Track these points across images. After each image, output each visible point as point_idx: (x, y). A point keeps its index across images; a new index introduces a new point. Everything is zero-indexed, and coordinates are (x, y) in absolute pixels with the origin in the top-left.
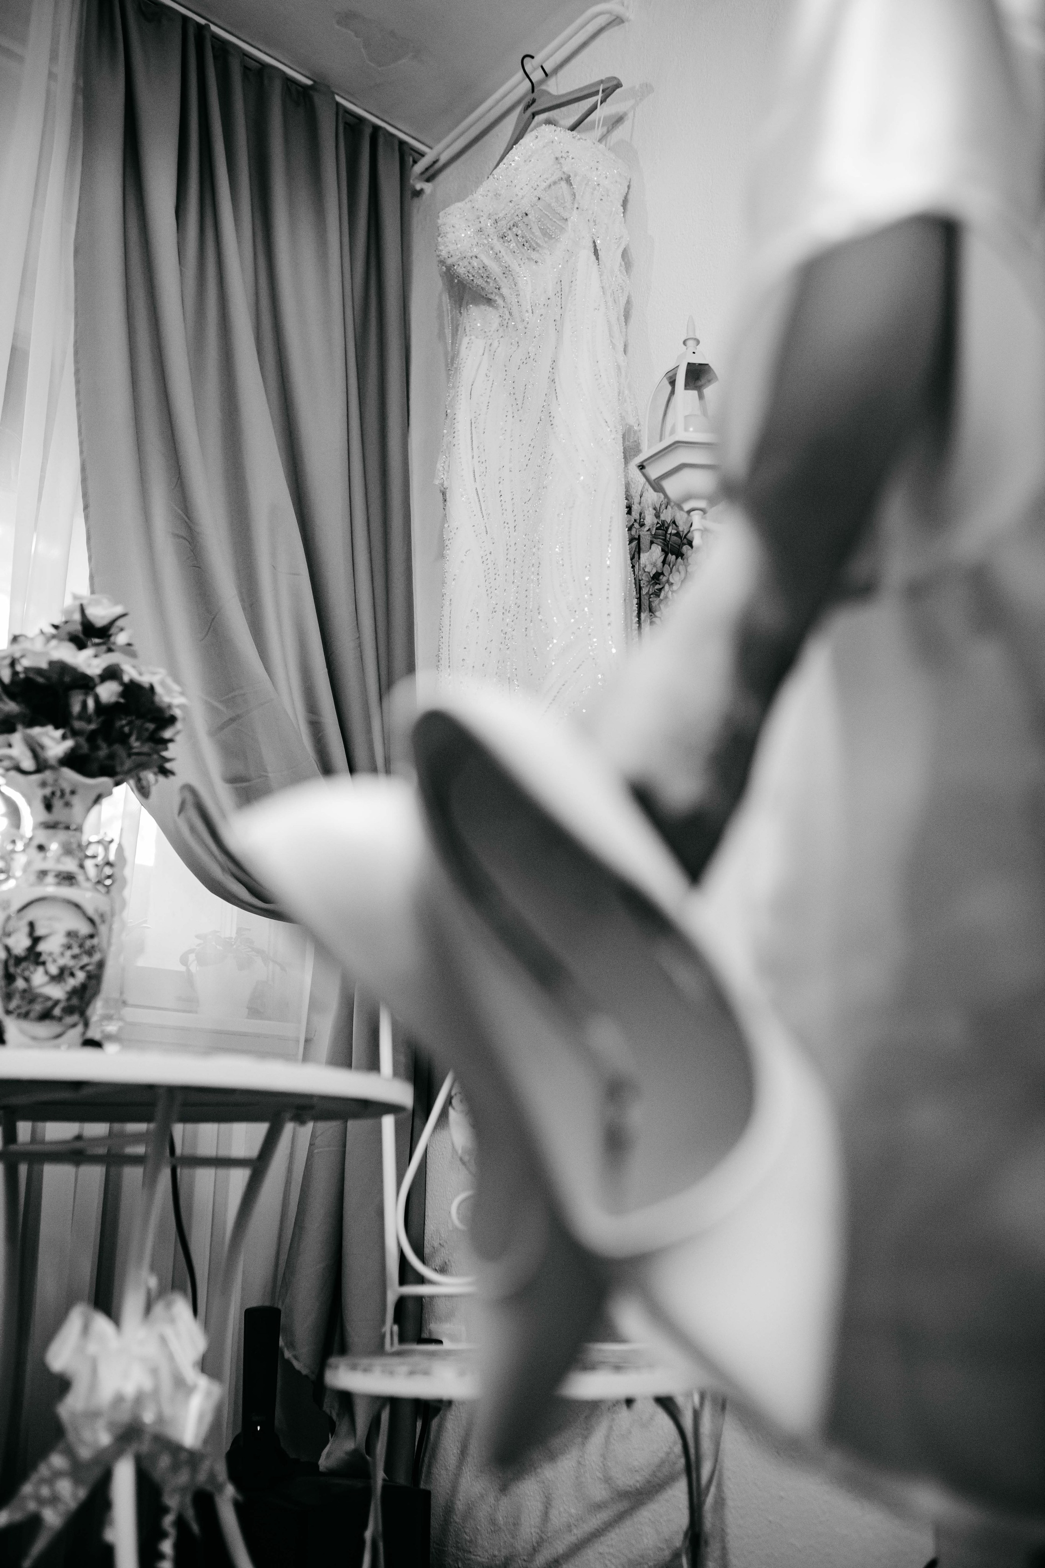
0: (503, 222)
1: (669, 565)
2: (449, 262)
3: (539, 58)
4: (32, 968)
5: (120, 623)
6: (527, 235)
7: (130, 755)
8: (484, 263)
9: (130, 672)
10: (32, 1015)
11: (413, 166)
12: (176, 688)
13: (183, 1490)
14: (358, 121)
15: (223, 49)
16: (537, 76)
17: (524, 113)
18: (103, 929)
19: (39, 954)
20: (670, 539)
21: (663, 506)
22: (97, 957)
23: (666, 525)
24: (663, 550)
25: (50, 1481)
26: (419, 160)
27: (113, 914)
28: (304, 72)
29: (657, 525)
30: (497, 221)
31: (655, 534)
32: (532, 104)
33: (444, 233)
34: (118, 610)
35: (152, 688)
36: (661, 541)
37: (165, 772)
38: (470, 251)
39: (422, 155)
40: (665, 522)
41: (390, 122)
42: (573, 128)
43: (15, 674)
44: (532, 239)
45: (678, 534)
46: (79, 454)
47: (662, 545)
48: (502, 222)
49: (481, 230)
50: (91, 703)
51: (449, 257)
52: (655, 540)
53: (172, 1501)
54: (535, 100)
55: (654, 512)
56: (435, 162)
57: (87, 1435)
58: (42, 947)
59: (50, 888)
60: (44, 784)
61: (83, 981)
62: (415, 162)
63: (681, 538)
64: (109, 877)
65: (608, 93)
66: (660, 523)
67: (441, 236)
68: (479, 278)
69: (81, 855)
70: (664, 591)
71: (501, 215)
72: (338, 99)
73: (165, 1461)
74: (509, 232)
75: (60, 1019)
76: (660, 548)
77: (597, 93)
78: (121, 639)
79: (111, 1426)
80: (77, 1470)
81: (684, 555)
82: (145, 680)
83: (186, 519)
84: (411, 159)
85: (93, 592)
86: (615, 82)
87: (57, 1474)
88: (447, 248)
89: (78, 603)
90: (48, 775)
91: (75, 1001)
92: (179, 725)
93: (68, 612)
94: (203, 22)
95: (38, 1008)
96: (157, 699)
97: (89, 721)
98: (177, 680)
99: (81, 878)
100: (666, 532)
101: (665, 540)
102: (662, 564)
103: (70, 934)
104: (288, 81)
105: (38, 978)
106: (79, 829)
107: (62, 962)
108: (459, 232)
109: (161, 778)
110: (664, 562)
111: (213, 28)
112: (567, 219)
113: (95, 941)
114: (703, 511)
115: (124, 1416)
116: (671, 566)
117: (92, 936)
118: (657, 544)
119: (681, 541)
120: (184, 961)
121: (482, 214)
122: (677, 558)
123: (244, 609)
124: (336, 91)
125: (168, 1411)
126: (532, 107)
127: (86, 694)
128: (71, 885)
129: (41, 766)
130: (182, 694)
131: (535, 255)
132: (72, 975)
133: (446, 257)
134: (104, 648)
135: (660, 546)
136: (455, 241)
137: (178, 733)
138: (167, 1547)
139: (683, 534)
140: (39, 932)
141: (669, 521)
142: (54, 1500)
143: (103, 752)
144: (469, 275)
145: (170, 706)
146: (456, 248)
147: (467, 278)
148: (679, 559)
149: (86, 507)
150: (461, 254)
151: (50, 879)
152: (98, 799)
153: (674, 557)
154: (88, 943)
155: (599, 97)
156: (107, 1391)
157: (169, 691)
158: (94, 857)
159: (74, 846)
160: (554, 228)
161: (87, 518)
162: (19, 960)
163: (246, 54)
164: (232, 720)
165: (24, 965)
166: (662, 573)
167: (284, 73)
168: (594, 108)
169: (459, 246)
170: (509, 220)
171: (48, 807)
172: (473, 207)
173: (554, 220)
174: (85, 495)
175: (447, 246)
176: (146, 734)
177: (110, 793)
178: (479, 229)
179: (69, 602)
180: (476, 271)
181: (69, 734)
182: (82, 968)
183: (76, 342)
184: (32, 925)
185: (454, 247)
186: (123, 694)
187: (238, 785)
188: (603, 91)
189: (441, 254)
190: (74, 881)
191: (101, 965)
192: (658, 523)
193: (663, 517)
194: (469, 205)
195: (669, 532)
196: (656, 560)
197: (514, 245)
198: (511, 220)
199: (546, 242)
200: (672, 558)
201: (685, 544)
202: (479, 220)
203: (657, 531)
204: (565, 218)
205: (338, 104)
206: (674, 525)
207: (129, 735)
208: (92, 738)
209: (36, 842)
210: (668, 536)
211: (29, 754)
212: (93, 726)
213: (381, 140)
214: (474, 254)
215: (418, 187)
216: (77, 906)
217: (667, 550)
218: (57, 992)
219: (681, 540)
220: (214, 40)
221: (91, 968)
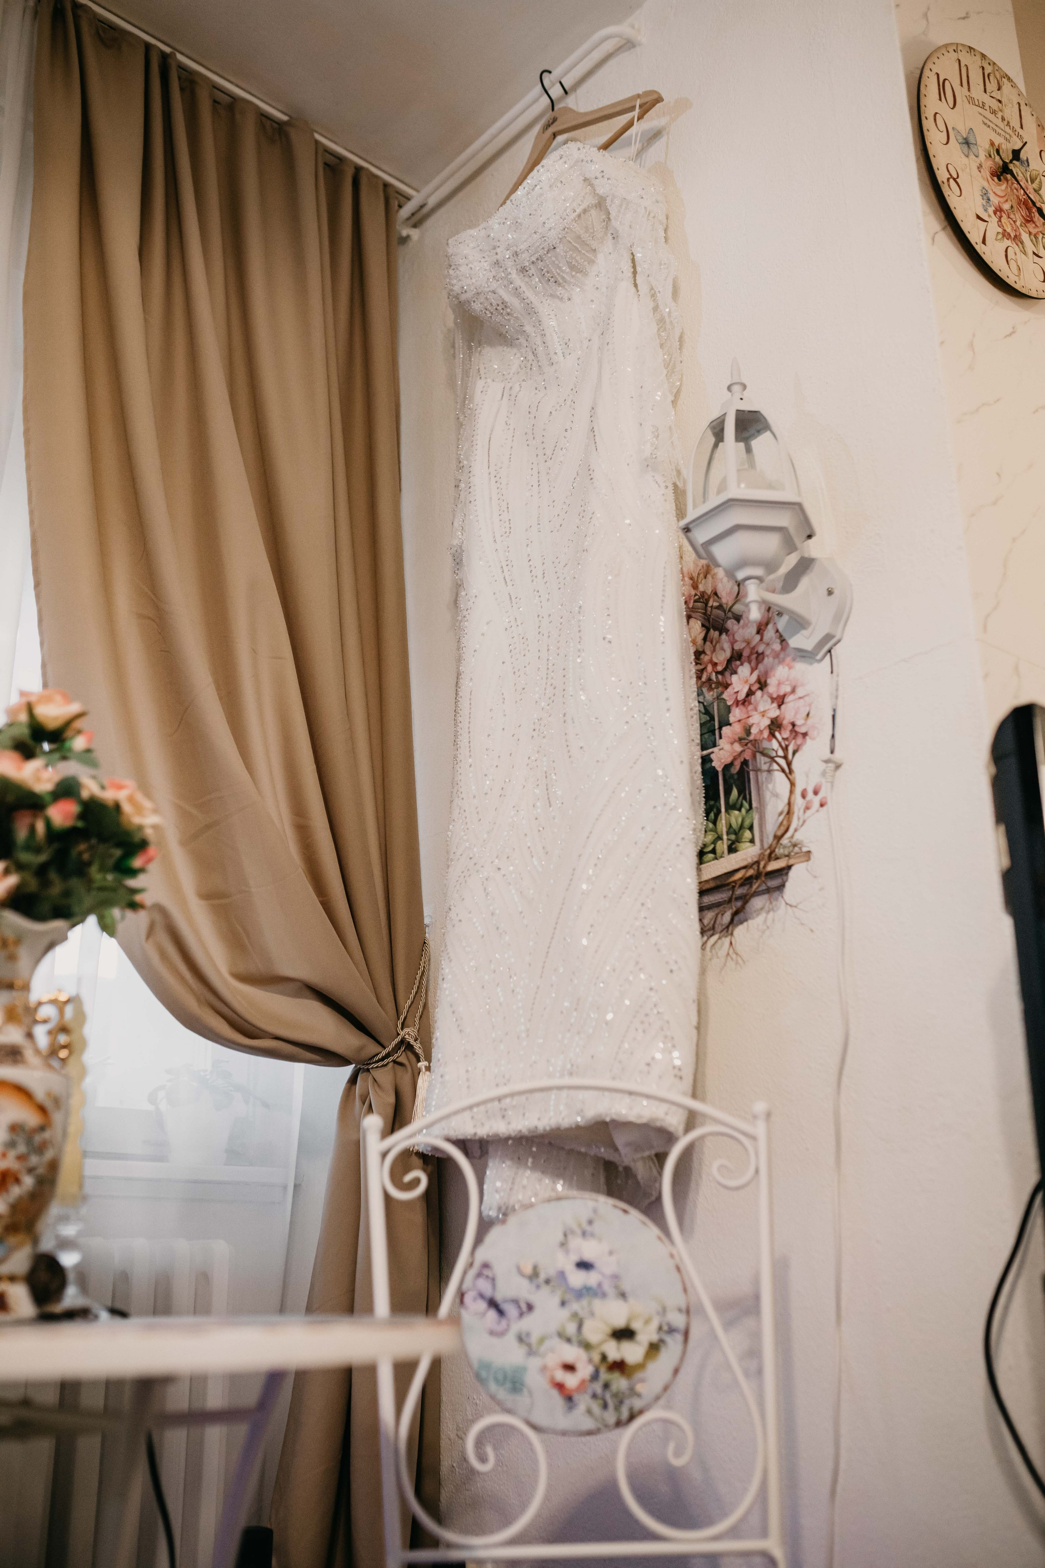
0: (525, 256)
1: (712, 643)
2: (463, 297)
3: (556, 73)
5: (78, 724)
6: (553, 270)
7: (89, 890)
8: (503, 299)
9: (90, 788)
11: (398, 211)
12: (147, 804)
14: (338, 161)
15: (190, 81)
16: (556, 92)
17: (543, 133)
18: (57, 1117)
20: (711, 613)
21: (702, 576)
22: (49, 1154)
23: (706, 597)
24: (703, 625)
26: (405, 204)
27: (69, 1096)
28: (280, 108)
29: (694, 597)
30: (518, 253)
31: (692, 608)
32: (552, 123)
33: (456, 265)
34: (74, 708)
35: (117, 807)
36: (701, 615)
37: (134, 906)
38: (486, 286)
39: (408, 198)
40: (705, 594)
41: (374, 162)
42: (606, 146)
44: (559, 274)
45: (720, 607)
46: (28, 523)
47: (703, 620)
48: (523, 256)
49: (497, 263)
50: (40, 827)
51: (462, 293)
52: (693, 615)
54: (557, 119)
55: (691, 582)
56: (422, 207)
61: (31, 1188)
62: (400, 206)
63: (724, 611)
64: (64, 1047)
65: (646, 109)
66: (699, 594)
67: (452, 268)
68: (498, 316)
69: (27, 1020)
70: (706, 671)
71: (523, 247)
72: (317, 137)
74: (532, 266)
75: (3, 1239)
76: (699, 623)
77: (633, 108)
78: (78, 743)
81: (728, 631)
82: (108, 795)
83: (153, 597)
84: (396, 203)
85: (45, 685)
86: (655, 96)
88: (460, 282)
89: (24, 700)
91: (20, 1216)
92: (152, 850)
93: (12, 712)
94: (168, 50)
96: (124, 820)
97: (38, 850)
98: (148, 795)
99: (29, 1053)
100: (706, 605)
101: (705, 614)
102: (703, 642)
103: (14, 1128)
104: (264, 116)
106: (26, 988)
107: (3, 1165)
108: (472, 264)
109: (129, 914)
110: (705, 639)
111: (180, 57)
112: (595, 250)
113: (47, 1135)
114: (760, 579)
116: (714, 643)
117: (42, 1128)
118: (695, 618)
119: (725, 615)
120: (152, 1099)
121: (498, 244)
122: (720, 634)
123: (221, 699)
124: (315, 128)
126: (552, 126)
127: (35, 816)
128: (14, 1065)
130: (156, 811)
131: (560, 291)
132: (17, 1181)
133: (460, 292)
134: (57, 755)
135: (700, 620)
136: (469, 274)
137: (150, 860)
139: (727, 608)
141: (709, 592)
143: (56, 889)
144: (487, 312)
145: (140, 828)
146: (471, 284)
147: (484, 314)
148: (724, 636)
149: (37, 585)
150: (476, 289)
152: (51, 946)
153: (717, 633)
154: (38, 1139)
155: (636, 113)
157: (139, 809)
158: (45, 1021)
159: (20, 1010)
160: (583, 260)
161: (38, 597)
163: (215, 87)
164: (208, 827)
166: (703, 652)
167: (257, 107)
168: (630, 125)
169: (474, 281)
170: (533, 253)
172: (489, 236)
173: (583, 252)
174: (36, 571)
175: (460, 280)
176: (111, 862)
177: (65, 938)
178: (496, 261)
179: (15, 699)
180: (495, 308)
181: (13, 868)
182: (30, 1171)
183: (25, 399)
185: (469, 281)
186: (82, 816)
187: (216, 902)
188: (640, 106)
189: (454, 288)
190: (19, 1057)
191: (54, 1166)
192: (696, 595)
193: (701, 588)
194: (483, 233)
195: (710, 604)
196: (696, 637)
197: (537, 280)
198: (535, 254)
199: (573, 277)
200: (714, 634)
201: (730, 618)
202: (495, 251)
203: (696, 604)
204: (594, 249)
205: (317, 142)
206: (716, 597)
207: (89, 864)
208: (41, 871)
210: (709, 609)
212: (43, 858)
213: (364, 181)
214: (491, 289)
215: (404, 233)
217: (707, 624)
219: (725, 613)
220: (181, 70)
221: (41, 1171)
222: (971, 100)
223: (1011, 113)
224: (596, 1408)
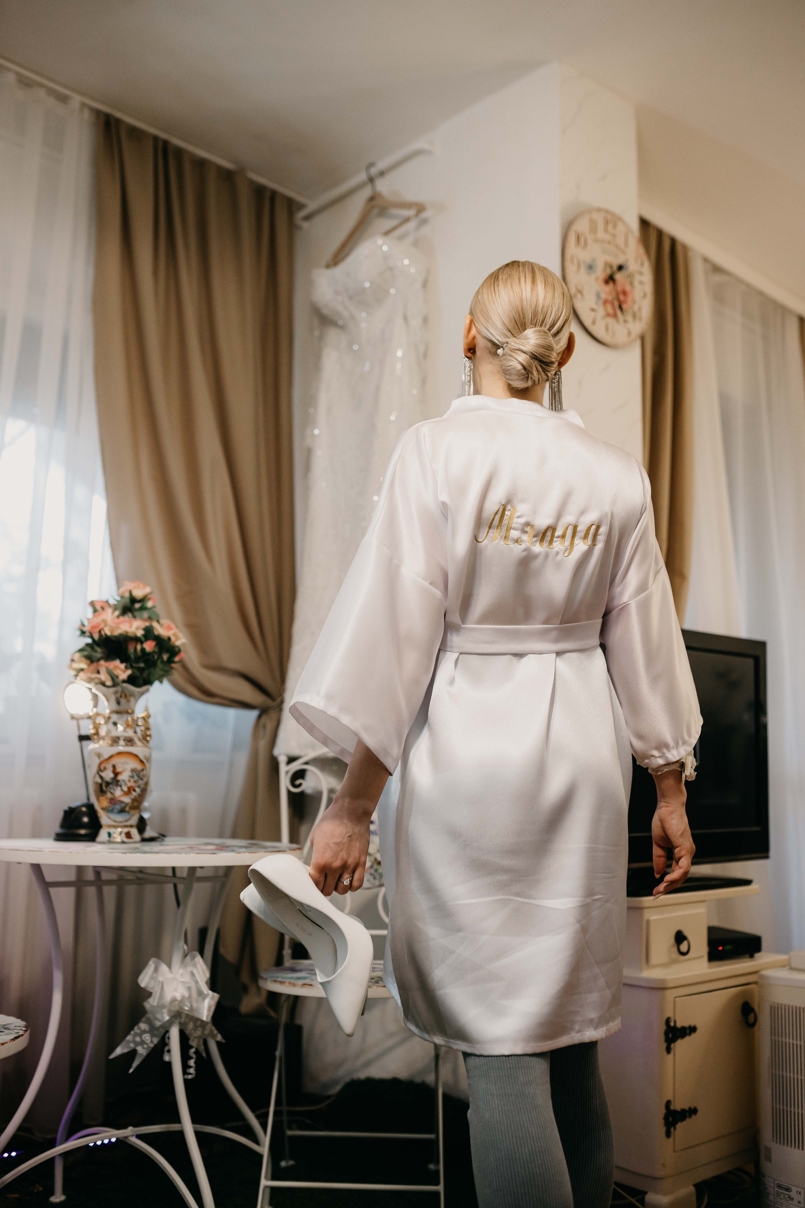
2: (317, 306)
4: (115, 788)
5: (149, 597)
7: (156, 672)
9: (158, 631)
10: (115, 811)
12: (181, 636)
13: (199, 1038)
14: (262, 189)
18: (147, 765)
19: (118, 781)
22: (145, 779)
25: (140, 1035)
27: (151, 756)
32: (372, 200)
33: (315, 287)
35: (169, 639)
38: (331, 302)
43: (101, 635)
53: (194, 1043)
57: (158, 1016)
58: (120, 778)
59: (121, 747)
60: (116, 693)
61: (139, 793)
64: (148, 736)
65: (419, 210)
69: (134, 726)
72: (250, 175)
73: (191, 1026)
75: (128, 812)
78: (150, 604)
79: (170, 1011)
80: (152, 1030)
86: (423, 207)
87: (144, 1032)
88: (316, 298)
89: (128, 589)
90: (119, 689)
91: (135, 804)
92: (182, 654)
95: (118, 807)
96: (172, 643)
99: (136, 740)
103: (133, 770)
104: (221, 169)
105: (118, 793)
106: (133, 712)
107: (129, 784)
111: (173, 140)
113: (144, 772)
115: (175, 1008)
117: (143, 770)
125: (195, 1005)
126: (372, 202)
128: (132, 745)
129: (115, 684)
130: (183, 638)
132: (134, 790)
133: (316, 303)
136: (322, 294)
137: (180, 658)
138: (192, 1063)
140: (119, 770)
142: (142, 1043)
143: (145, 673)
145: (178, 646)
146: (322, 300)
150: (325, 303)
151: (122, 742)
152: (142, 696)
154: (141, 774)
156: (168, 996)
157: (177, 639)
158: (141, 726)
159: (132, 722)
162: (108, 784)
165: (111, 786)
167: (216, 163)
168: (409, 219)
169: (324, 298)
171: (118, 703)
175: (316, 296)
177: (147, 692)
179: (124, 589)
181: (129, 667)
182: (139, 787)
184: (114, 767)
185: (321, 298)
186: (157, 645)
190: (132, 742)
191: (147, 784)
209: (112, 720)
211: (109, 678)
213: (277, 201)
215: (300, 224)
216: (136, 756)
218: (127, 800)
220: (174, 149)
221: (142, 786)
222: (596, 241)
223: (620, 241)
224: (371, 878)
